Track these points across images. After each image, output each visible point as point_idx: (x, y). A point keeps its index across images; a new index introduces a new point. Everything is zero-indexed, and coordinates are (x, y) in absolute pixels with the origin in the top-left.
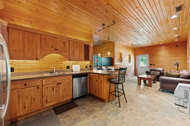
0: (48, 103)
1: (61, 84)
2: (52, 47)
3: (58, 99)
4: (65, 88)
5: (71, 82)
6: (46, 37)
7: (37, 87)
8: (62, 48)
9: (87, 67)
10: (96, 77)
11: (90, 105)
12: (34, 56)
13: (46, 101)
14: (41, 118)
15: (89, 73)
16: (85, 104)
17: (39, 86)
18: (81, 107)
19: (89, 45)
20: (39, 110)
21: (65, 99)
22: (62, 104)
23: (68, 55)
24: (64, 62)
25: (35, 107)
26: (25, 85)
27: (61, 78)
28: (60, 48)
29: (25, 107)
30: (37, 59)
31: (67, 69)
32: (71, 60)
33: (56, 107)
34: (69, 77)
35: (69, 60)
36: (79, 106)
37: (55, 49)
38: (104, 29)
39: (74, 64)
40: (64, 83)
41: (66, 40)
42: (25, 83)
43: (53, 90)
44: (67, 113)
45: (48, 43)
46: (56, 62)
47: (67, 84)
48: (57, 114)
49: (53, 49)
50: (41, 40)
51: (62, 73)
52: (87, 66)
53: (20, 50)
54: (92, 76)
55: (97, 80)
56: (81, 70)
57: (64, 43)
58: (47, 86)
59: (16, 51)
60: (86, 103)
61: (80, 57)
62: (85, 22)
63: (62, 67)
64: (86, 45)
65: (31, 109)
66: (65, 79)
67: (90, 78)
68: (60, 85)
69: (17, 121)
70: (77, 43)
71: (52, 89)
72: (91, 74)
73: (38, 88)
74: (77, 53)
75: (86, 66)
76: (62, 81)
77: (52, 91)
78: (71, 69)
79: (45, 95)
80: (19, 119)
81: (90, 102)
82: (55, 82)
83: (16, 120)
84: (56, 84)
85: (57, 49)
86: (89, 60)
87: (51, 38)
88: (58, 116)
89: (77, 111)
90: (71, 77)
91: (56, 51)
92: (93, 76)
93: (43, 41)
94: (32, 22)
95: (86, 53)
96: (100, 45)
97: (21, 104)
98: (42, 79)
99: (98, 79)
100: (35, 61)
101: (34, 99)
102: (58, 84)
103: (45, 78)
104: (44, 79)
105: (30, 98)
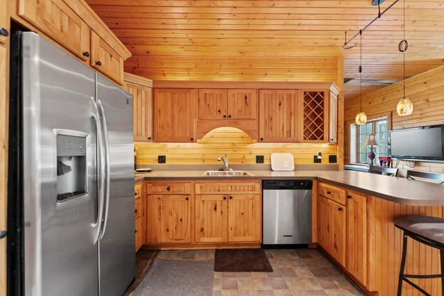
0: (206, 235)
1: (231, 198)
2: (218, 113)
3: (225, 233)
4: (242, 211)
5: (258, 198)
6: (208, 92)
7: (186, 197)
8: (240, 111)
9: (317, 160)
10: (339, 197)
11: (309, 284)
12: (188, 134)
13: (202, 230)
14: (188, 264)
15: (317, 178)
16: (294, 275)
17: (189, 195)
18: (278, 279)
19: (322, 93)
20: (189, 244)
21: (241, 239)
22: (235, 248)
23: (256, 128)
24: (250, 146)
25: (184, 236)
26: (168, 189)
27: (232, 184)
28: (236, 113)
29: (168, 230)
30: (192, 139)
31: (257, 162)
32: (262, 139)
33: (223, 250)
34: (253, 184)
35: (259, 142)
36: (272, 271)
37: (225, 116)
38: (379, 15)
39: (276, 150)
40: (240, 198)
41: (249, 91)
42: (170, 185)
43: (215, 209)
44: (235, 276)
45: (211, 104)
46: (230, 146)
47: (246, 201)
48: (216, 270)
49: (220, 117)
50: (199, 101)
51: (242, 172)
52: (319, 157)
53: (168, 125)
54: (325, 191)
55: (340, 209)
56: (297, 168)
57: (246, 97)
58: (203, 198)
59: (163, 126)
60: (298, 270)
61: (289, 132)
62: (303, 22)
63: (244, 157)
64: (310, 93)
65: (176, 237)
66: (242, 189)
67: (320, 196)
68: (230, 200)
69: (160, 251)
70: (280, 92)
71: (213, 208)
72: (323, 185)
73: (187, 199)
74: (281, 119)
75: (315, 157)
76: (236, 193)
77: (213, 210)
78: (266, 162)
79: (199, 217)
80: (162, 249)
81: (312, 276)
82: (219, 193)
83: (158, 249)
84: (221, 198)
85: (230, 116)
86: (322, 139)
87: (216, 92)
88: (217, 275)
89: (261, 284)
90: (258, 186)
91: (228, 119)
92: (329, 193)
93: (202, 103)
94: (190, 69)
95: (313, 116)
96: (383, 86)
97: (163, 222)
98: (195, 182)
99: (346, 205)
100: (189, 145)
101: (181, 220)
102: (225, 198)
103: (201, 181)
104: (198, 181)
105: (175, 216)
